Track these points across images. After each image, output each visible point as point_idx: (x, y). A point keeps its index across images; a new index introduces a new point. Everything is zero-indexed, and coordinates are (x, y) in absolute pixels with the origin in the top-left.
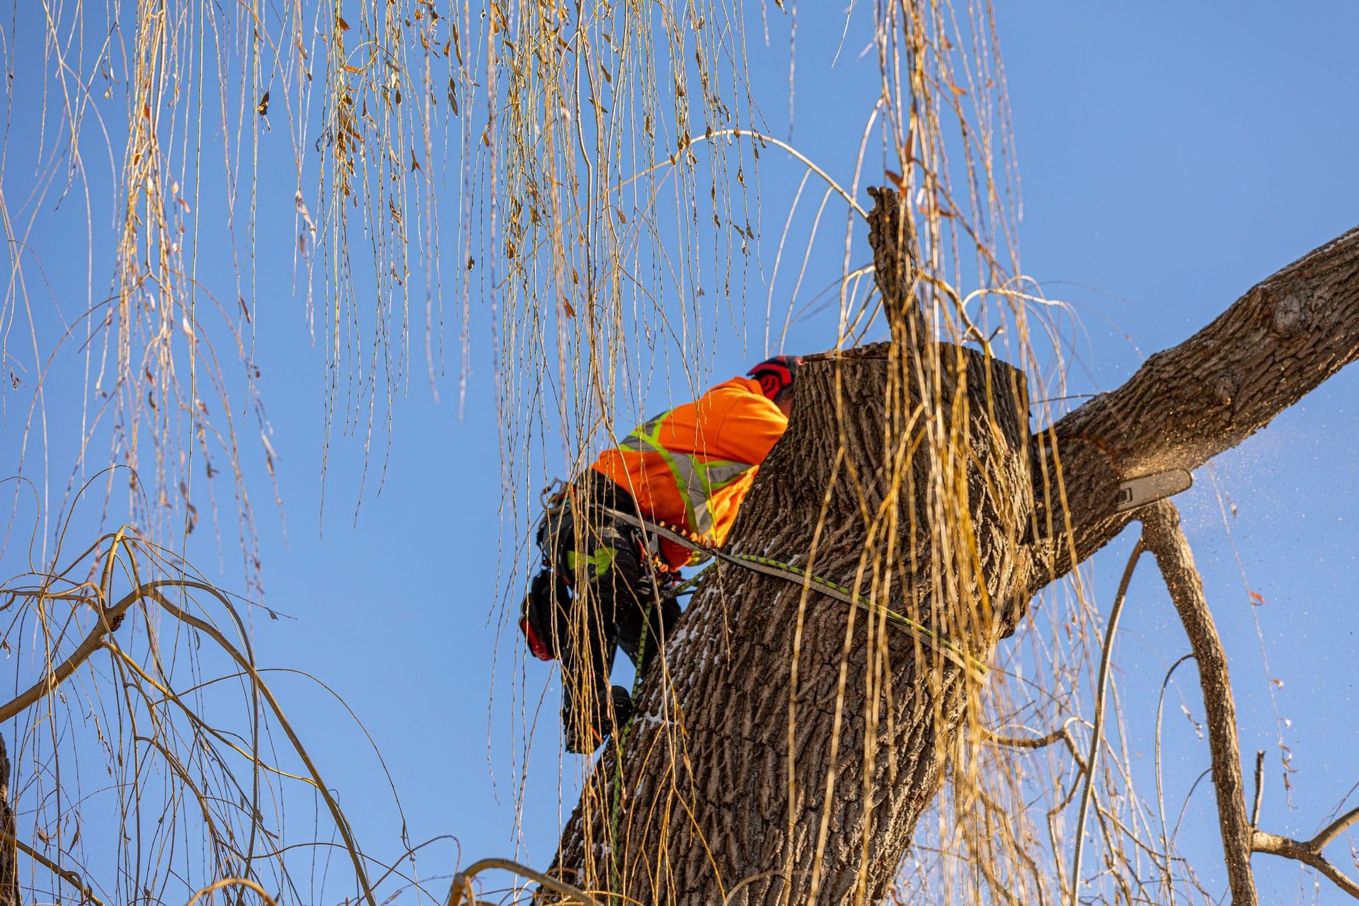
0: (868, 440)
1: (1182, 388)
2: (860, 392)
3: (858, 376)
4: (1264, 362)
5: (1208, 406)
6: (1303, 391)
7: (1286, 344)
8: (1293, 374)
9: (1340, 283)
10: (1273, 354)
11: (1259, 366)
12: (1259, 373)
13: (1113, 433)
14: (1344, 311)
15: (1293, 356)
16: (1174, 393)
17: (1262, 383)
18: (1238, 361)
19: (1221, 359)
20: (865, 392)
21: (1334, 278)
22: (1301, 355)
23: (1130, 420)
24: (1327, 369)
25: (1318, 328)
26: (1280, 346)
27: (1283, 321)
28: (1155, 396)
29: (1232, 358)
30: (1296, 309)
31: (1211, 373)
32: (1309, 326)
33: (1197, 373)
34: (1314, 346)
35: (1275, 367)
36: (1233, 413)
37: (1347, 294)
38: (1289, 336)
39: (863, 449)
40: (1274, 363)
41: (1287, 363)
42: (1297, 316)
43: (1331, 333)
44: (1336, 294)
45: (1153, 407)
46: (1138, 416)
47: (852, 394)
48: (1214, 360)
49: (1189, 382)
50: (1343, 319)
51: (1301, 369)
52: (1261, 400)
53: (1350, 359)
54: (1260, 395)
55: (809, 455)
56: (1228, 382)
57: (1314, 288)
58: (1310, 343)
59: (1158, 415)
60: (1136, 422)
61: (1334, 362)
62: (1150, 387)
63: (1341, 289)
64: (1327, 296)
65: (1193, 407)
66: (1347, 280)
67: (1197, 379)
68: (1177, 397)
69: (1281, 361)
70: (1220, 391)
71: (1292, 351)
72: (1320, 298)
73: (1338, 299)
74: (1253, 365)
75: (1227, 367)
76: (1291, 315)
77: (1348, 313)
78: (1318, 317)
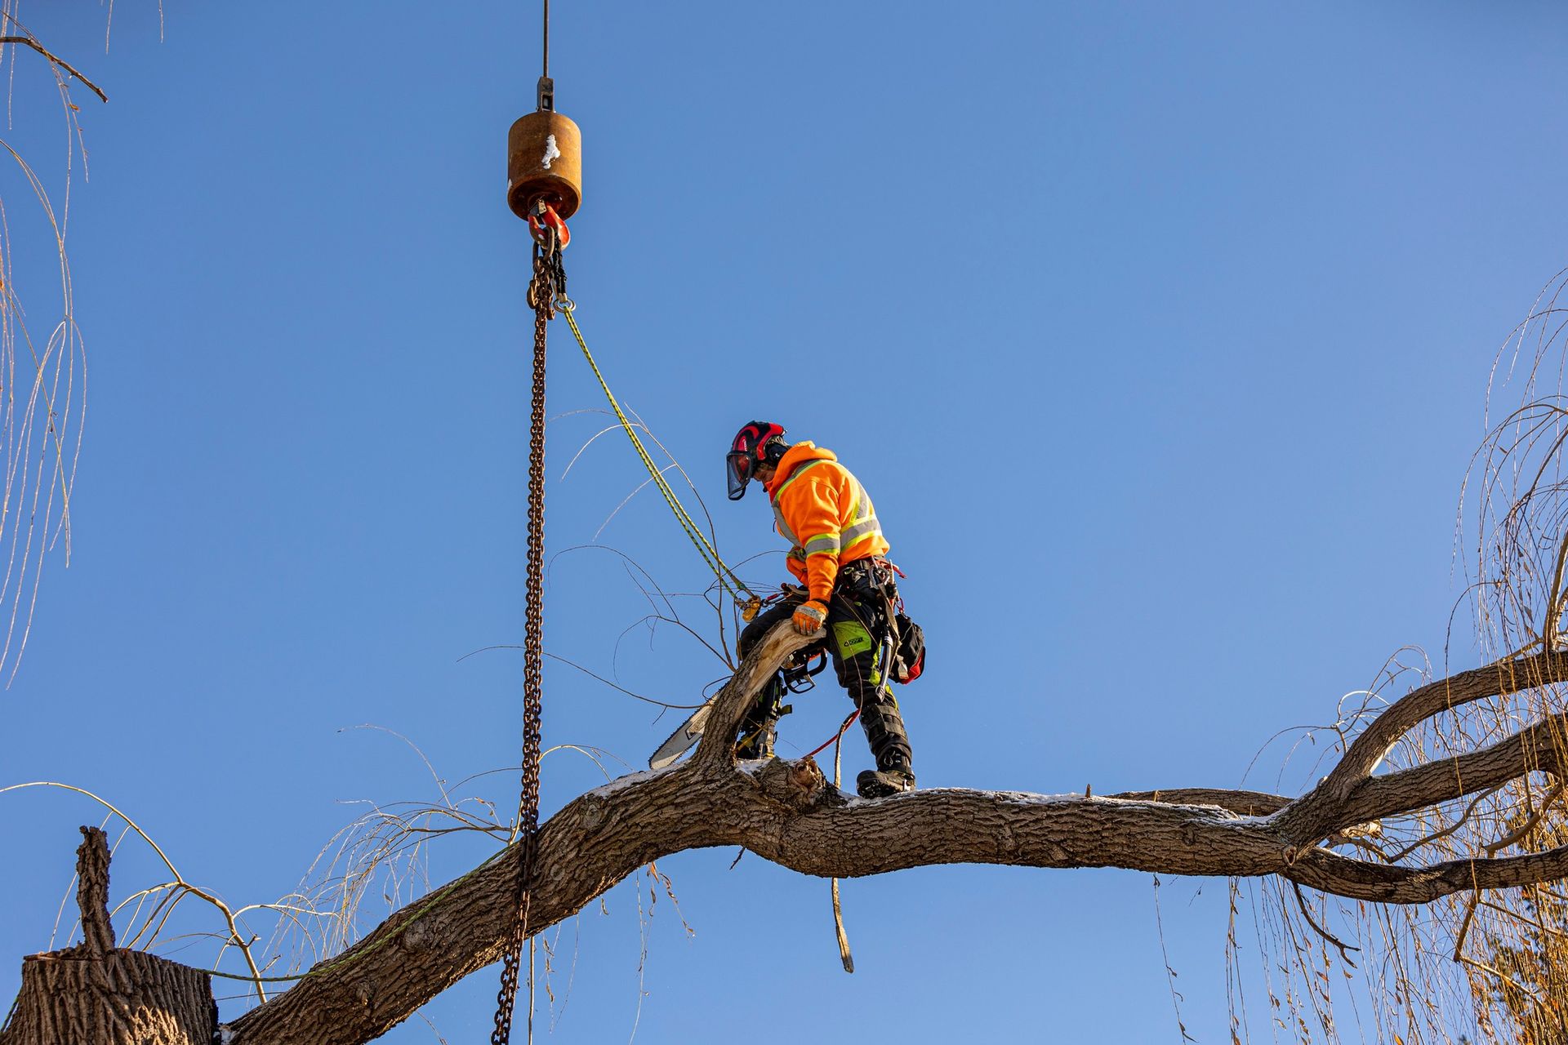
0: (59, 1023)
1: (332, 990)
2: (56, 986)
3: (56, 973)
4: (395, 971)
5: (352, 1005)
6: (430, 995)
7: (412, 958)
8: (420, 981)
9: (458, 912)
10: (403, 965)
11: (391, 974)
12: (392, 980)
13: (279, 1024)
14: (460, 933)
15: (419, 967)
16: (326, 994)
17: (395, 987)
18: (375, 970)
19: (362, 968)
20: (60, 986)
21: (453, 907)
22: (424, 967)
23: (292, 1015)
24: (448, 978)
25: (438, 946)
26: (408, 959)
27: (411, 940)
28: (312, 996)
29: (370, 968)
30: (421, 931)
31: (353, 980)
32: (431, 944)
33: (343, 979)
34: (436, 959)
35: (405, 976)
36: (373, 1011)
37: (463, 920)
38: (416, 952)
39: (56, 1030)
40: (404, 972)
41: (414, 973)
42: (421, 936)
43: (449, 949)
44: (454, 920)
45: (310, 1005)
46: (299, 1011)
47: (51, 987)
48: (357, 969)
49: (337, 985)
50: (459, 939)
51: (425, 977)
52: (395, 1001)
53: (466, 970)
54: (393, 996)
56: (367, 987)
57: (437, 915)
58: (432, 958)
59: (313, 1011)
60: (296, 1016)
61: (452, 972)
62: (309, 988)
63: (459, 916)
64: (447, 921)
65: (339, 1005)
66: (463, 910)
67: (343, 983)
68: (327, 997)
69: (409, 971)
70: (360, 993)
71: (418, 963)
72: (440, 922)
73: (455, 924)
74: (387, 974)
75: (366, 974)
76: (417, 936)
77: (463, 934)
78: (438, 938)
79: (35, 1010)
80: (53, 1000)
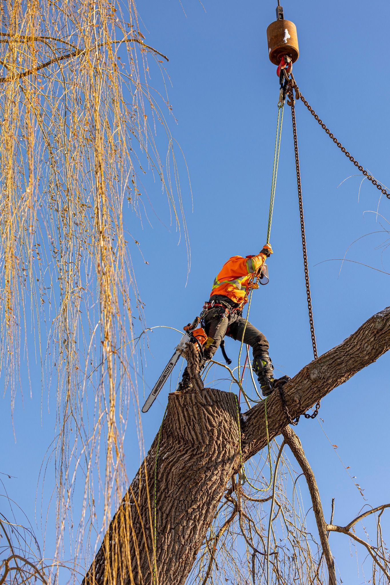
0: (187, 418)
2: (184, 404)
3: (183, 399)
4: (308, 389)
5: (293, 403)
6: (321, 397)
7: (314, 384)
8: (317, 392)
9: (330, 364)
10: (311, 386)
11: (306, 390)
12: (307, 392)
14: (331, 372)
15: (317, 387)
17: (308, 395)
18: (300, 389)
19: (295, 389)
20: (185, 404)
21: (327, 363)
22: (319, 386)
24: (328, 390)
25: (323, 378)
26: (313, 384)
27: (313, 377)
28: (276, 401)
29: (298, 388)
30: (317, 373)
31: (292, 393)
32: (321, 378)
33: (288, 393)
35: (312, 390)
36: (300, 405)
37: (332, 368)
38: (315, 381)
39: (185, 420)
40: (311, 389)
41: (315, 389)
42: (317, 375)
43: (328, 379)
44: (328, 368)
45: (276, 404)
46: (272, 407)
47: (182, 404)
48: (293, 389)
50: (331, 375)
51: (319, 390)
52: (308, 400)
53: (335, 387)
54: (308, 399)
55: (171, 423)
56: (298, 395)
57: (322, 366)
58: (322, 383)
59: (278, 406)
60: (271, 409)
61: (329, 388)
62: (275, 398)
63: (330, 366)
64: (326, 368)
66: (332, 363)
67: (288, 395)
69: (313, 389)
70: (295, 398)
71: (316, 385)
72: (324, 369)
73: (329, 369)
74: (305, 390)
75: (297, 391)
76: (315, 375)
77: (333, 373)
78: (323, 375)
79: (176, 413)
80: (183, 409)
